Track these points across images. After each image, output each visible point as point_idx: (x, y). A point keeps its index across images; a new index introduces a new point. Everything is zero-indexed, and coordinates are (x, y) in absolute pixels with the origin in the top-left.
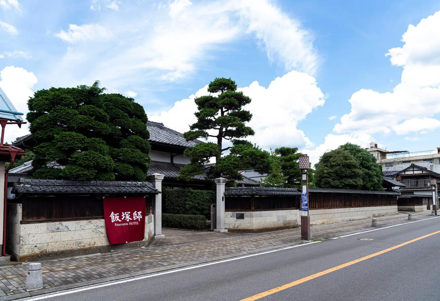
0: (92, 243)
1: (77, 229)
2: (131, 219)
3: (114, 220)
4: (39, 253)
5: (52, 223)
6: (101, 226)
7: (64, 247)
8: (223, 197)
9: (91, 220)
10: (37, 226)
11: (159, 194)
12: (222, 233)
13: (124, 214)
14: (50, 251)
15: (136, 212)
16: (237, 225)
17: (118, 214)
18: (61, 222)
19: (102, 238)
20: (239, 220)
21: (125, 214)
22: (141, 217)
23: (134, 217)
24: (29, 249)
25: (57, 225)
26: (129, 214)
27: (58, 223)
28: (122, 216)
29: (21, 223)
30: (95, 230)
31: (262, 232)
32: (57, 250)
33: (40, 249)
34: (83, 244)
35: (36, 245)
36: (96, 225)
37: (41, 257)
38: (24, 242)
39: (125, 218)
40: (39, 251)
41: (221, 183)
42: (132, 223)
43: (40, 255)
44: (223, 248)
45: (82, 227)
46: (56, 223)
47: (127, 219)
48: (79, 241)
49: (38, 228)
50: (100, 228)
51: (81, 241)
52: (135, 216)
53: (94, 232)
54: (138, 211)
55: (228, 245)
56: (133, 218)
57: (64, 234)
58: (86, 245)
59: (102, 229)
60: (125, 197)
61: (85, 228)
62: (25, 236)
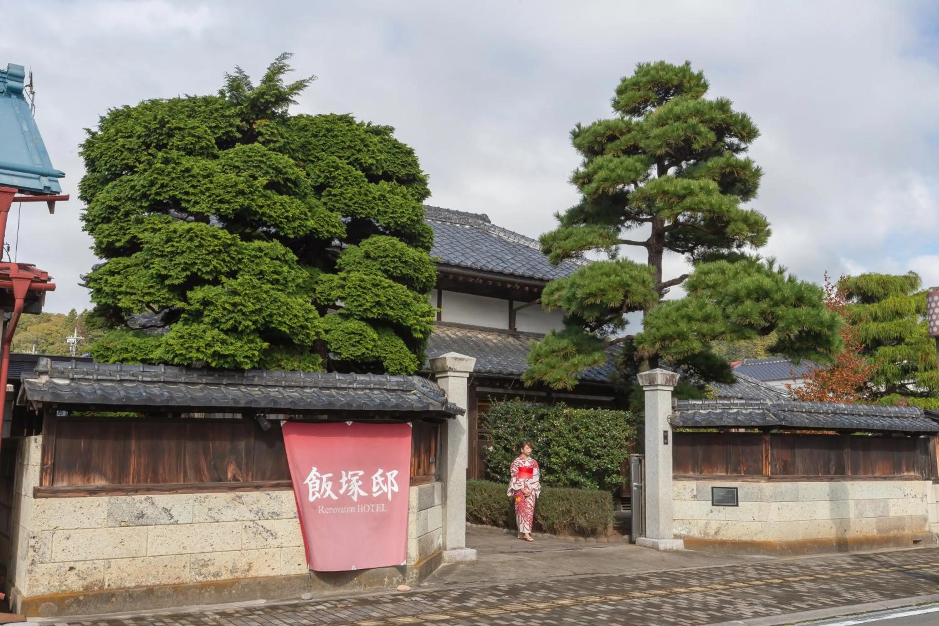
0: (242, 564)
1: (197, 519)
2: (363, 493)
3: (318, 495)
4: (81, 589)
5: (124, 497)
6: (271, 511)
7: (156, 573)
8: (666, 432)
9: (243, 493)
10: (78, 505)
11: (459, 417)
12: (665, 551)
13: (347, 476)
14: (113, 586)
15: (380, 471)
16: (713, 527)
17: (330, 475)
18: (150, 496)
19: (274, 550)
20: (721, 508)
21: (349, 476)
22: (396, 489)
23: (375, 489)
24: (51, 575)
25: (138, 505)
26: (361, 478)
27: (143, 497)
28: (341, 481)
29: (37, 493)
30: (251, 524)
31: (804, 554)
32: (133, 584)
33: (85, 579)
34: (212, 569)
35: (72, 564)
36: (254, 507)
37: (85, 604)
38: (40, 553)
39: (348, 491)
40: (81, 583)
41: (659, 388)
42: (367, 508)
43: (81, 598)
44: (664, 602)
45: (214, 514)
46: (137, 497)
47: (353, 494)
48: (201, 556)
49: (83, 511)
50: (267, 519)
51: (208, 556)
52: (378, 484)
53: (250, 531)
54: (388, 468)
55: (682, 593)
56: (369, 491)
57: (158, 534)
58: (223, 571)
59: (272, 521)
60: (347, 423)
61: (223, 518)
62: (43, 536)
